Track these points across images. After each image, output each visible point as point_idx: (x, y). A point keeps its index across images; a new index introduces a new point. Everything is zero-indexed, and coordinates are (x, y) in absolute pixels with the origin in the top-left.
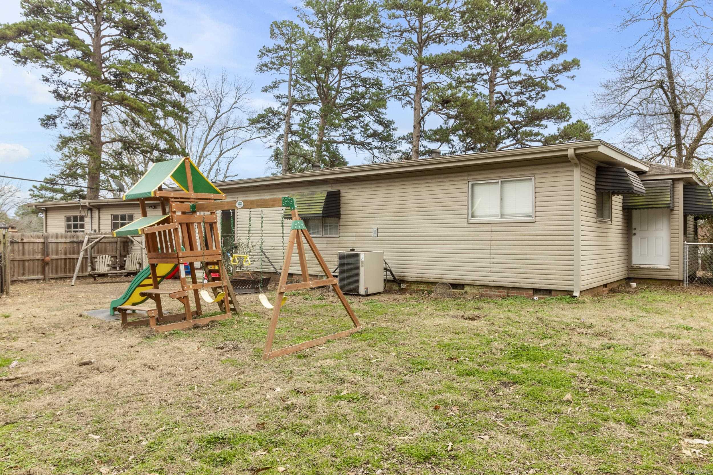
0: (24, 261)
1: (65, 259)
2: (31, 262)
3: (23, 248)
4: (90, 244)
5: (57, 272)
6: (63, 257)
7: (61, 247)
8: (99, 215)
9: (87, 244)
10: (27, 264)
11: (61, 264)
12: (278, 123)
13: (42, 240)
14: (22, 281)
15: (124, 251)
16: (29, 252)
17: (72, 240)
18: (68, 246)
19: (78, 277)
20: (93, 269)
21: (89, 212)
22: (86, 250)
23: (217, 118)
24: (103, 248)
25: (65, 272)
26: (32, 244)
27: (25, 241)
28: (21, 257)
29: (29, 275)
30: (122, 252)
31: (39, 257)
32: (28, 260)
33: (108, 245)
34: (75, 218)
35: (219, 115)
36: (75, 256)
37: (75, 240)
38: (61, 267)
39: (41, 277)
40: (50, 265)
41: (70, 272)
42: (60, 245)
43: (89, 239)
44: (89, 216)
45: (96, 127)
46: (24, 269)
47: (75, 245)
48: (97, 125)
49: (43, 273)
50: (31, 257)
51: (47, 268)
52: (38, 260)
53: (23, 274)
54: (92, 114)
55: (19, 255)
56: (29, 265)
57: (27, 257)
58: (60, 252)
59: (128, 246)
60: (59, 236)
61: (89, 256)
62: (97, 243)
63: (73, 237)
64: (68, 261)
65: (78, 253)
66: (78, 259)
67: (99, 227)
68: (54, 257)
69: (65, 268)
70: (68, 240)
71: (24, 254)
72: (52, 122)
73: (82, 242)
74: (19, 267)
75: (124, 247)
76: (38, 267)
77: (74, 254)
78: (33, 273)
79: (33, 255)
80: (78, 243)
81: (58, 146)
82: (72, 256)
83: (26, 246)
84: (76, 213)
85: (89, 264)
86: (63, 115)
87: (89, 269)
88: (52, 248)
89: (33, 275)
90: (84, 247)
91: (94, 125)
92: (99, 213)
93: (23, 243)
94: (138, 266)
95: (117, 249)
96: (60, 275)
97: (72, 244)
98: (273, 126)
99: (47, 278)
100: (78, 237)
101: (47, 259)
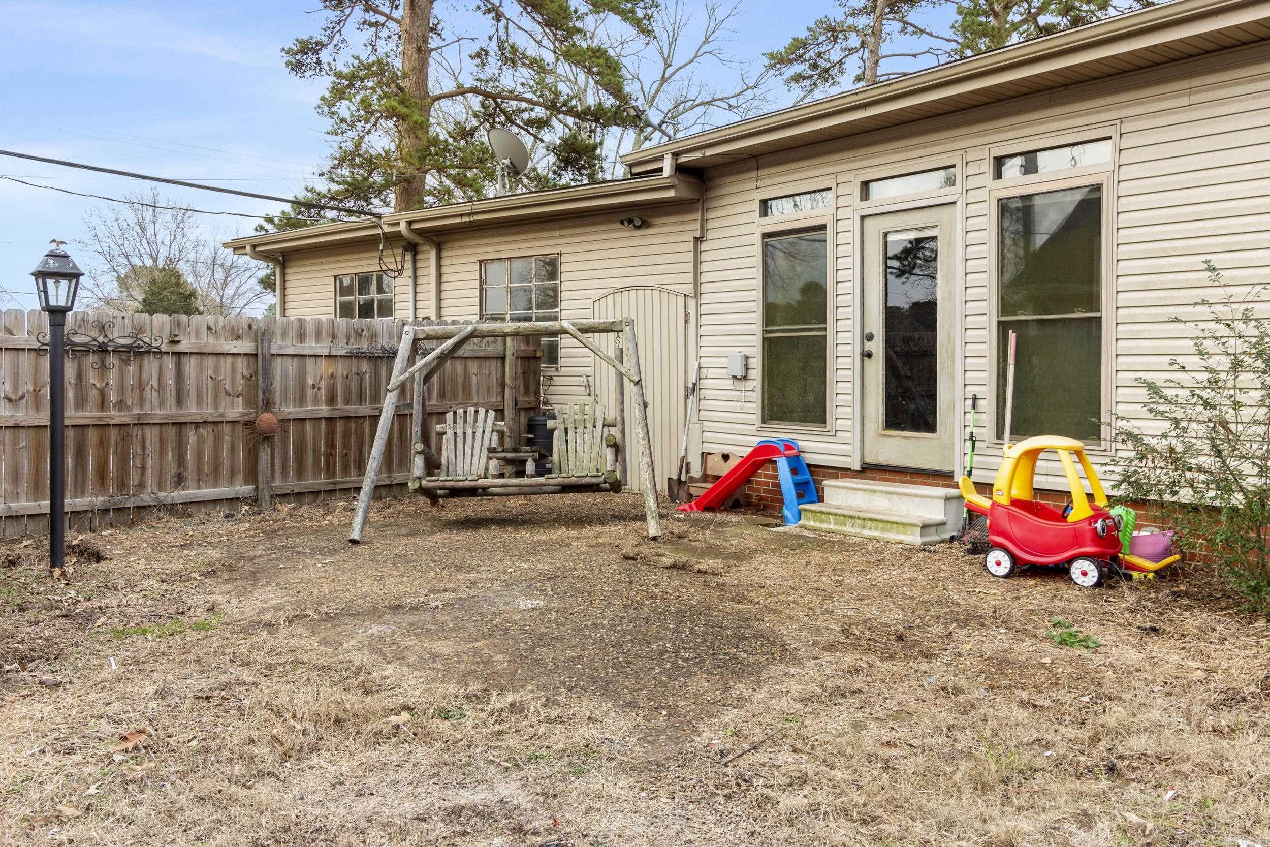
0: (180, 425)
1: (330, 420)
2: (207, 433)
3: (179, 376)
4: (420, 363)
5: (300, 472)
6: (324, 410)
7: (316, 372)
8: (439, 266)
9: (411, 361)
10: (191, 437)
11: (316, 441)
12: (841, 62)
13: (245, 346)
14: (171, 509)
15: (527, 391)
16: (198, 390)
17: (354, 346)
18: (340, 368)
19: (378, 491)
20: (432, 466)
21: (409, 257)
22: (402, 387)
23: (664, 80)
24: (459, 380)
25: (330, 470)
26: (210, 362)
27: (184, 346)
28: (169, 411)
29: (199, 482)
30: (521, 398)
31: (235, 410)
32: (197, 425)
33: (474, 366)
34: (364, 282)
35: (669, 72)
36: (365, 409)
37: (364, 345)
38: (316, 451)
39: (243, 489)
40: (277, 441)
41: (346, 469)
42: (311, 363)
43: (416, 341)
44: (408, 272)
45: (415, 55)
46: (181, 459)
47: (365, 367)
48: (419, 50)
49: (252, 475)
50: (209, 412)
51: (264, 456)
52: (234, 422)
53: (179, 480)
54: (407, 20)
55: (161, 404)
56: (200, 442)
57: (192, 410)
58: (310, 392)
59: (536, 374)
60: (310, 329)
61: (416, 410)
62: (442, 358)
63: (359, 334)
64: (339, 425)
65: (377, 398)
66: (375, 419)
67: (439, 308)
68: (291, 410)
69: (330, 456)
70: (341, 349)
71: (180, 400)
72: (310, 59)
73: (390, 355)
74: (162, 453)
75: (526, 375)
76: (233, 449)
77: (360, 400)
78: (215, 477)
79: (216, 403)
80: (373, 358)
81: (323, 99)
82: (353, 409)
83: (191, 366)
84: (367, 264)
85: (419, 447)
86: (337, 38)
87: (418, 463)
88: (285, 378)
89: (216, 484)
90: (398, 373)
91: (412, 48)
92: (439, 258)
93: (179, 354)
94: (609, 454)
95: (503, 385)
96: (310, 482)
97: (353, 362)
98: (826, 70)
99: (266, 496)
100: (373, 337)
101: (267, 419)
